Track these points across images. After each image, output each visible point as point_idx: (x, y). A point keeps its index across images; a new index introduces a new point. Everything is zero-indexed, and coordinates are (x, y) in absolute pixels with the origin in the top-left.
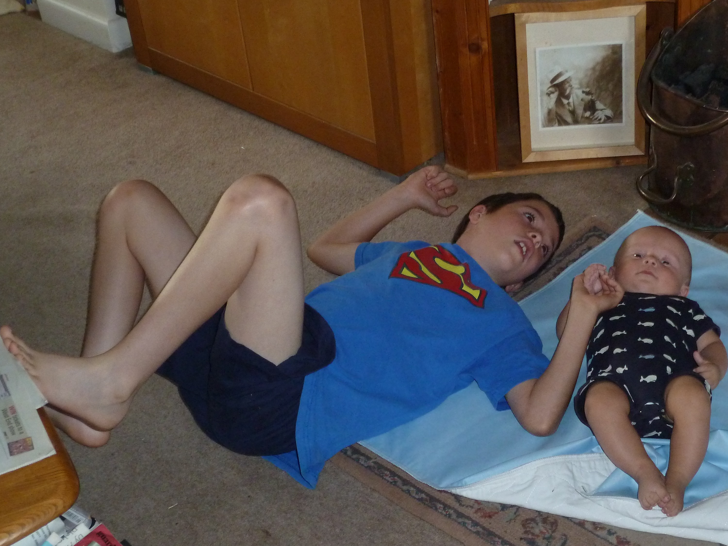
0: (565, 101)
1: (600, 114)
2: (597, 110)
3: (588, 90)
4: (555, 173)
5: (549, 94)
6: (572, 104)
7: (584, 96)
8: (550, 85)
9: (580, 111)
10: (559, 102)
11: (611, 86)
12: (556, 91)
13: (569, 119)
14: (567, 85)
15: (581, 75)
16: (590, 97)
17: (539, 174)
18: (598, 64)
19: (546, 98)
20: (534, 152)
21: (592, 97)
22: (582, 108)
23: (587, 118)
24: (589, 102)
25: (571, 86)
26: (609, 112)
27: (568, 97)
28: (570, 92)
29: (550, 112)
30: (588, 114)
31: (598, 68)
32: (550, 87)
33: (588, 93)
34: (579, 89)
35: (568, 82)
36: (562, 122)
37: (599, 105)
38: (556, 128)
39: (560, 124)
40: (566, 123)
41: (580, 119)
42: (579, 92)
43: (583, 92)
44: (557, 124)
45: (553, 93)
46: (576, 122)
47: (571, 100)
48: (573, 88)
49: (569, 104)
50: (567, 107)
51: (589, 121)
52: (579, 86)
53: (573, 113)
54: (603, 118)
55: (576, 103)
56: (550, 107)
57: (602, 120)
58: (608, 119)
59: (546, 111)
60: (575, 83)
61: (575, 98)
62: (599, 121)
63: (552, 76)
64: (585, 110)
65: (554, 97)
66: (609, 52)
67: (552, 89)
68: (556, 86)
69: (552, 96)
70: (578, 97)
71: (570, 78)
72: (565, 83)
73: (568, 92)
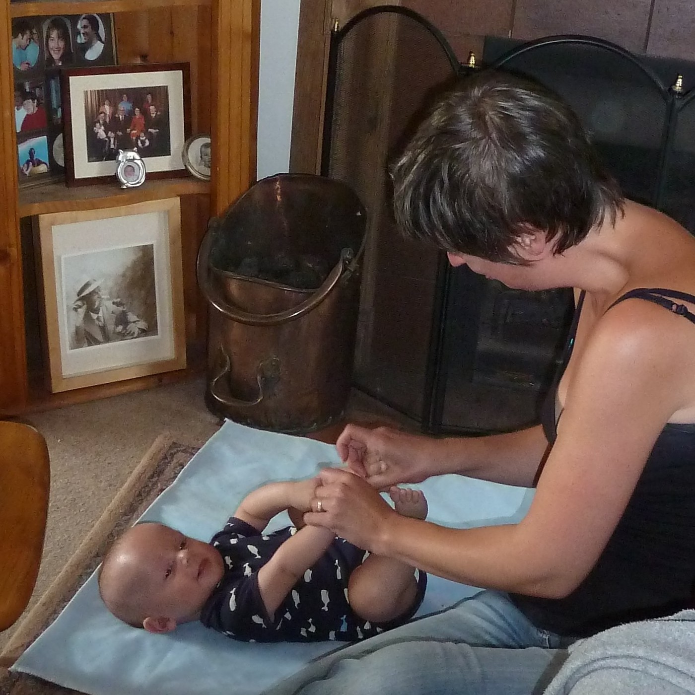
0: (94, 316)
1: (134, 328)
2: (130, 322)
3: (119, 300)
6: (102, 319)
7: (114, 307)
8: (76, 298)
9: (111, 327)
10: (87, 318)
11: (142, 294)
12: (84, 305)
13: (99, 337)
14: (96, 297)
15: (110, 283)
16: (121, 309)
19: (73, 313)
21: (124, 308)
22: (113, 321)
23: (119, 333)
24: (121, 314)
25: (100, 297)
26: (142, 325)
27: (96, 311)
28: (99, 304)
29: (78, 329)
32: (77, 300)
33: (118, 304)
34: (108, 299)
35: (97, 293)
36: (91, 340)
37: (132, 317)
38: (87, 349)
39: (90, 344)
40: (97, 342)
41: (111, 335)
42: (109, 304)
43: (114, 303)
45: (80, 307)
46: (107, 339)
47: (100, 314)
48: (102, 299)
49: (98, 318)
50: (97, 322)
51: (122, 336)
52: (108, 297)
53: (103, 329)
54: (137, 331)
55: (107, 317)
56: (78, 325)
57: (136, 335)
58: (144, 332)
59: (73, 329)
60: (104, 294)
61: (105, 311)
62: (131, 335)
63: (79, 287)
64: (117, 325)
65: (82, 311)
66: (139, 255)
67: (79, 303)
68: (82, 299)
69: (79, 310)
70: (107, 308)
71: (98, 288)
72: (94, 294)
73: (97, 304)
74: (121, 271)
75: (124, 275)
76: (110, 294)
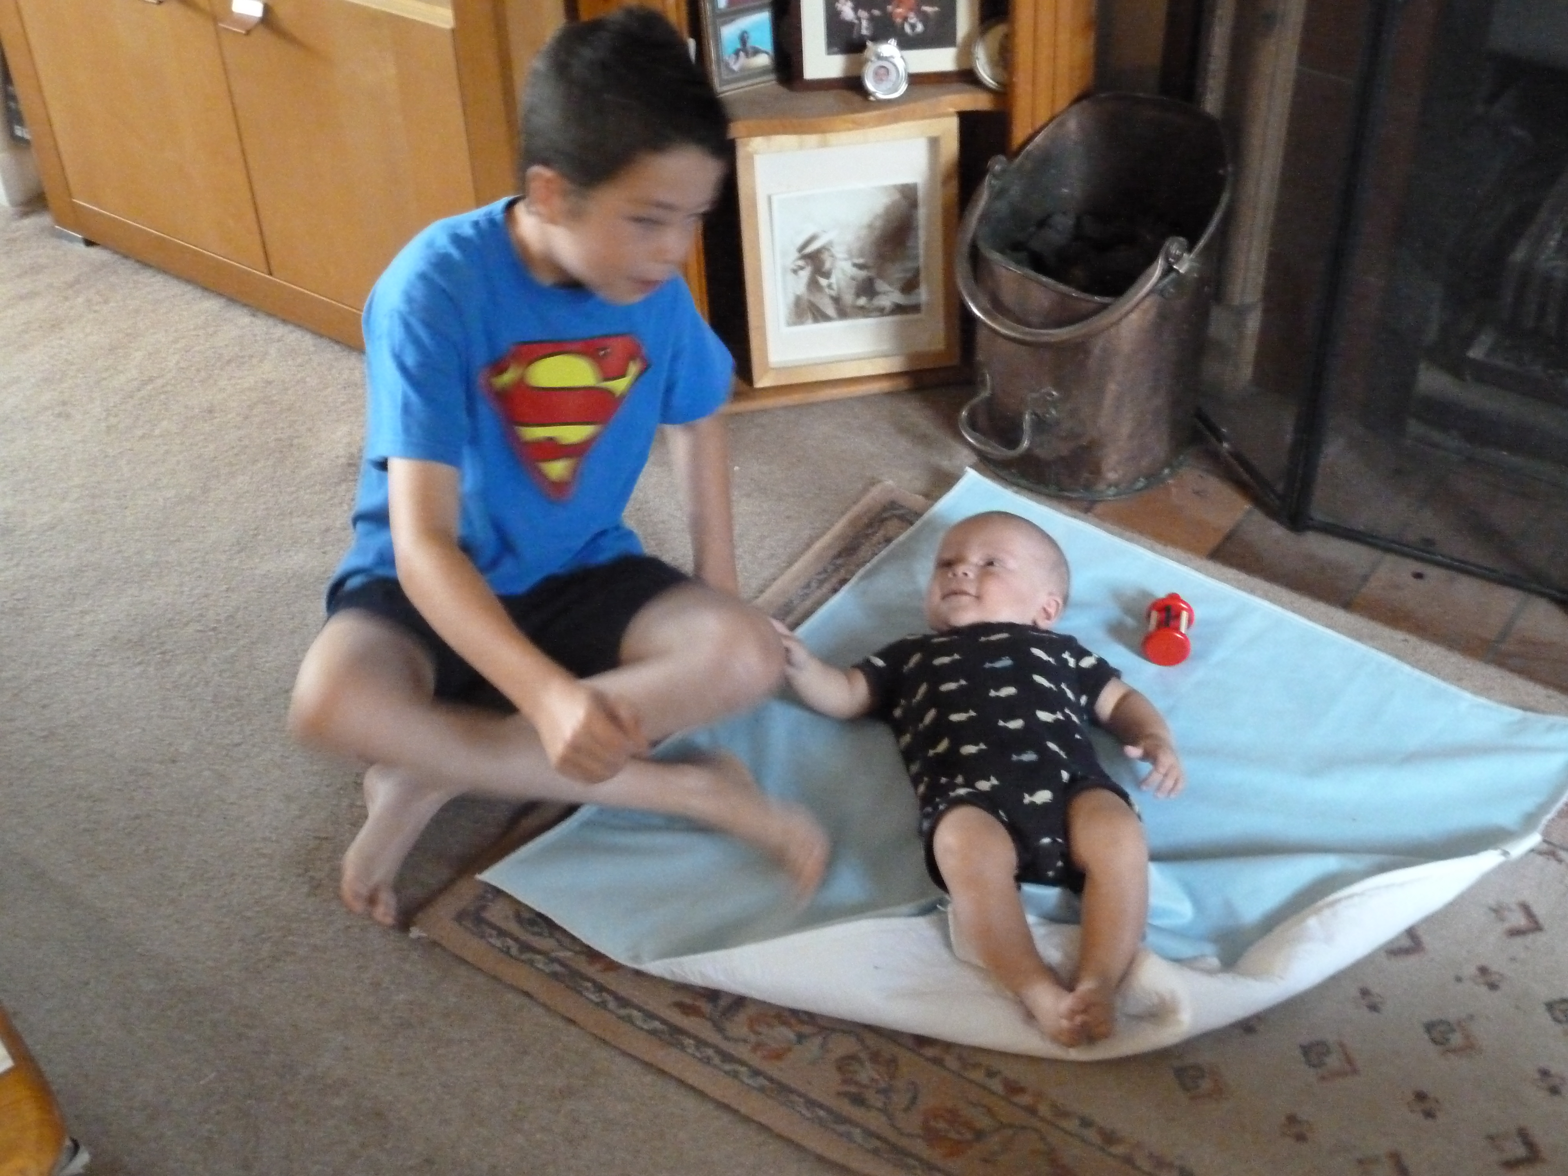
0: (823, 282)
1: (882, 301)
2: (878, 294)
4: (812, 404)
5: (795, 272)
6: (835, 286)
7: (855, 271)
8: (797, 255)
9: (848, 298)
10: (813, 284)
12: (808, 265)
13: (830, 311)
14: (825, 256)
15: (849, 237)
16: (865, 273)
17: (786, 408)
18: (878, 218)
19: (791, 276)
20: (773, 369)
21: (870, 272)
22: (853, 291)
23: (862, 308)
24: (864, 281)
25: (832, 256)
26: (898, 297)
27: (827, 275)
28: (831, 265)
29: (798, 301)
30: (862, 301)
31: (879, 223)
32: (798, 259)
33: (860, 267)
34: (846, 260)
35: (828, 250)
36: (819, 316)
37: (881, 285)
38: (811, 328)
39: (816, 320)
40: (826, 318)
41: (848, 310)
42: (847, 266)
43: (854, 265)
44: (810, 321)
45: (802, 268)
46: (843, 313)
47: (833, 280)
48: (836, 258)
49: (830, 286)
50: (827, 290)
52: (846, 256)
53: (837, 300)
54: (888, 307)
55: (843, 284)
56: (799, 293)
57: (886, 311)
58: (897, 309)
59: (791, 299)
60: (839, 251)
61: (841, 276)
63: (800, 241)
64: (858, 295)
65: (805, 275)
66: (897, 196)
67: (801, 263)
68: (808, 257)
69: (801, 273)
70: (843, 271)
71: (830, 243)
72: (823, 250)
73: (827, 265)
74: (865, 221)
75: (870, 226)
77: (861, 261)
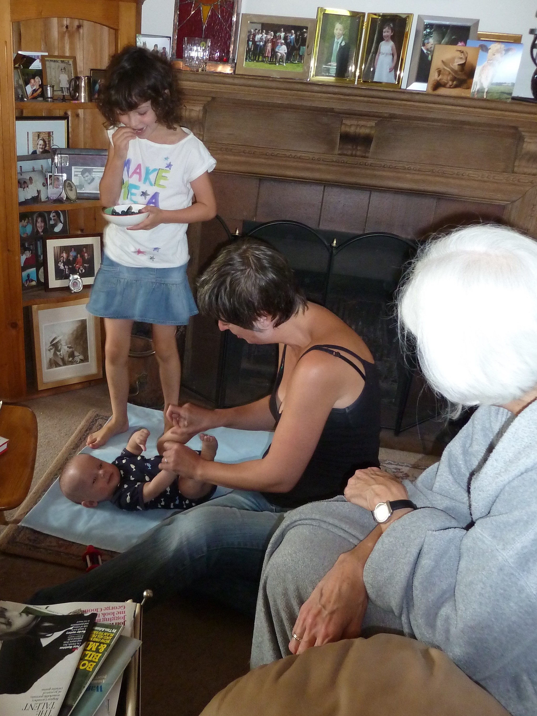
0: (58, 353)
1: (78, 359)
2: (75, 356)
5: (49, 350)
6: (62, 355)
7: (68, 349)
9: (66, 358)
10: (55, 354)
11: (82, 343)
12: (53, 348)
13: (61, 363)
14: (59, 344)
15: (66, 337)
16: (71, 350)
17: (50, 396)
18: (74, 331)
19: (48, 352)
20: (44, 383)
22: (67, 356)
23: (70, 361)
24: (71, 352)
25: (61, 344)
26: (81, 357)
27: (59, 351)
29: (50, 360)
30: (71, 359)
31: (75, 332)
32: (50, 346)
33: (70, 348)
34: (65, 345)
35: (60, 342)
36: (57, 365)
37: (76, 354)
38: (54, 369)
39: (56, 367)
40: (60, 366)
41: (66, 363)
42: (66, 347)
43: (68, 347)
44: (54, 367)
45: (52, 349)
46: (65, 364)
47: (61, 352)
49: (60, 354)
50: (59, 356)
51: (71, 363)
53: (63, 359)
54: (79, 360)
55: (64, 353)
56: (51, 357)
57: (78, 362)
58: (82, 361)
59: (48, 360)
60: (63, 343)
61: (64, 351)
62: (77, 362)
63: (51, 340)
64: (69, 357)
65: (52, 351)
66: (80, 324)
67: (51, 347)
68: (53, 345)
69: (51, 351)
70: (65, 350)
71: (60, 340)
72: (58, 343)
73: (60, 348)
74: (71, 332)
75: (72, 334)
76: (66, 343)
77: (70, 346)
